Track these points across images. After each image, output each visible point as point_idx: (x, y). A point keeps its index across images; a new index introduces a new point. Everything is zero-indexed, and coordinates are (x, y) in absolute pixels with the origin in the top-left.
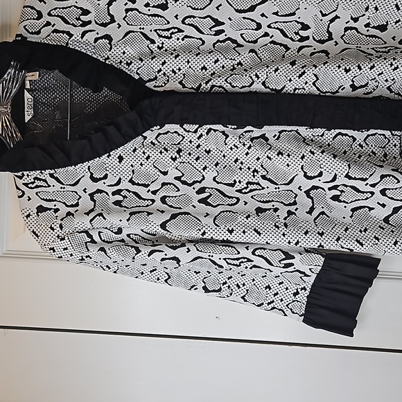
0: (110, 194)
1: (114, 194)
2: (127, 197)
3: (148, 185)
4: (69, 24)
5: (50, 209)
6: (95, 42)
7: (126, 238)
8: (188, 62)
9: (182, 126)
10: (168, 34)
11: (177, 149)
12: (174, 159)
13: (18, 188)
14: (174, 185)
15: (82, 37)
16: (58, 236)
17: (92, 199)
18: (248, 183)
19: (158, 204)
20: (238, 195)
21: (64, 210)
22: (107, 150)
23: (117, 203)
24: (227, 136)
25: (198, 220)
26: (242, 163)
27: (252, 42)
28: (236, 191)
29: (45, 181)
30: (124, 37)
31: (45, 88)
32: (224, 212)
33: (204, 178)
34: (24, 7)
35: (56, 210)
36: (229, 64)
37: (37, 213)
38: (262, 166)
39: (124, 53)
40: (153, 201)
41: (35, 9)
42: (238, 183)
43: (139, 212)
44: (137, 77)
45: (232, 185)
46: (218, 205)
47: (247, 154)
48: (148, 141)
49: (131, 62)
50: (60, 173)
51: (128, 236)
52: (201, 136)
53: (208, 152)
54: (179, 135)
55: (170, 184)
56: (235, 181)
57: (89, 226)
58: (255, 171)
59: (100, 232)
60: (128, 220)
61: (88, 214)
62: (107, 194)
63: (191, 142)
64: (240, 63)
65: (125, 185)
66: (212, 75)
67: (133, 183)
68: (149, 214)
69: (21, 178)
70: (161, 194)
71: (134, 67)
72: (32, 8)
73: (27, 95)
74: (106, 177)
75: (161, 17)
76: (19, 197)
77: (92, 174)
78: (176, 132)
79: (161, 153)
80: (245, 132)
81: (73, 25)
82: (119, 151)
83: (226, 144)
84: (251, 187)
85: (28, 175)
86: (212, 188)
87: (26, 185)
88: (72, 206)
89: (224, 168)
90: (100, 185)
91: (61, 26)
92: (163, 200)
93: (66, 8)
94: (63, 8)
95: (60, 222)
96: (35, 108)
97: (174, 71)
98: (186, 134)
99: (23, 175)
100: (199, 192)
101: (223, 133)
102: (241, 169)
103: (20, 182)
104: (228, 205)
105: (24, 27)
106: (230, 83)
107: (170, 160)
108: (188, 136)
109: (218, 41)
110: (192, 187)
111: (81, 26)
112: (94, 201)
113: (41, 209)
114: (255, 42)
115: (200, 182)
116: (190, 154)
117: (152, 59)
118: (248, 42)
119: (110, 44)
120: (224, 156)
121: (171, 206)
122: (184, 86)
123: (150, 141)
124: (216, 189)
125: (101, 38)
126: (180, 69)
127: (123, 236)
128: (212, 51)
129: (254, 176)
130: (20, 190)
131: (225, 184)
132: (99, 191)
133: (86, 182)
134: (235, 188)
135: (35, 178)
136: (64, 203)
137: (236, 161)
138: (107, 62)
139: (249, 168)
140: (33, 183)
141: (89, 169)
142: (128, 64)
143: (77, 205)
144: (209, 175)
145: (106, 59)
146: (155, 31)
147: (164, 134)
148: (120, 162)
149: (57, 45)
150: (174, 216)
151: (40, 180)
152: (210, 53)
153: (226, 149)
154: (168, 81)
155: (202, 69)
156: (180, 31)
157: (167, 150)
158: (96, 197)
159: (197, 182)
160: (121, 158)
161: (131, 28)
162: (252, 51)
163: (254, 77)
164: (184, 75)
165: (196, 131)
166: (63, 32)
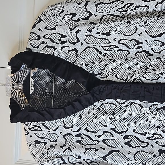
0: (74, 136)
1: (76, 136)
2: (84, 139)
3: (96, 132)
4: (55, 42)
5: (42, 143)
6: (68, 53)
7: (83, 161)
8: (121, 64)
9: (115, 100)
10: (109, 48)
11: (113, 113)
12: (111, 119)
13: (25, 130)
14: (110, 133)
15: (61, 50)
16: (46, 159)
17: (65, 138)
18: (154, 134)
19: (101, 143)
20: (148, 141)
21: (49, 144)
22: (74, 113)
23: (78, 142)
24: (142, 107)
25: (125, 156)
26: (150, 122)
27: (158, 53)
28: (147, 138)
29: (39, 127)
30: (84, 50)
31: (41, 76)
32: (140, 151)
33: (128, 130)
34: (31, 33)
35: (45, 143)
36: (144, 66)
37: (35, 144)
38: (162, 124)
39: (84, 59)
40: (98, 142)
41: (36, 34)
42: (148, 134)
43: (91, 148)
44: (91, 72)
45: (144, 135)
46: (136, 147)
47: (154, 117)
48: (96, 108)
49: (88, 64)
50: (47, 123)
51: (84, 160)
52: (127, 106)
53: (130, 115)
54: (114, 105)
55: (108, 132)
56: (146, 133)
57: (63, 154)
58: (158, 127)
59: (68, 158)
60: (84, 153)
61: (62, 147)
62: (73, 136)
63: (120, 108)
64: (151, 65)
65: (83, 131)
66: (134, 72)
67: (88, 131)
68: (96, 150)
69: (27, 125)
70: (103, 138)
71: (89, 67)
72: (35, 34)
73: (31, 80)
74: (72, 126)
75: (106, 39)
76: (26, 135)
77: (65, 124)
78: (112, 103)
79: (103, 115)
80: (153, 105)
81: (57, 43)
82: (80, 113)
83: (141, 111)
84: (155, 136)
85: (31, 124)
86: (132, 136)
87: (30, 129)
88: (54, 141)
89: (140, 125)
90: (69, 131)
91: (50, 43)
92: (104, 141)
93: (53, 34)
94: (52, 34)
95: (47, 151)
96: (35, 86)
97: (112, 69)
98: (118, 104)
99: (28, 124)
100: (125, 138)
101: (140, 105)
102: (149, 125)
103: (26, 127)
104: (142, 147)
105: (31, 44)
106: (145, 78)
107: (109, 119)
108: (119, 105)
109: (138, 52)
110: (121, 135)
111: (61, 44)
112: (66, 140)
113: (37, 142)
114: (160, 53)
115: (125, 132)
116: (120, 116)
117: (100, 62)
118: (156, 52)
119: (76, 54)
120: (140, 117)
121: (109, 146)
122: (118, 78)
123: (97, 108)
124: (135, 136)
125: (72, 50)
126: (115, 68)
127: (81, 160)
128: (134, 58)
129: (157, 130)
130: (26, 131)
131: (140, 134)
132: (68, 134)
133: (62, 129)
134: (146, 137)
135: (34, 126)
136: (49, 140)
137: (147, 120)
138: (75, 64)
139: (154, 125)
140: (33, 128)
141: (63, 122)
142: (86, 65)
143: (56, 141)
144: (131, 128)
145: (74, 62)
146: (102, 47)
147: (105, 104)
148: (80, 118)
149: (48, 54)
150: (110, 153)
151: (37, 126)
152: (133, 59)
153: (141, 114)
154: (109, 75)
155: (128, 68)
156: (116, 47)
157: (107, 113)
158: (67, 137)
159: (124, 132)
160: (81, 117)
161: (89, 45)
162: (158, 58)
163: (160, 75)
164: (118, 71)
165: (124, 103)
166: (51, 47)
